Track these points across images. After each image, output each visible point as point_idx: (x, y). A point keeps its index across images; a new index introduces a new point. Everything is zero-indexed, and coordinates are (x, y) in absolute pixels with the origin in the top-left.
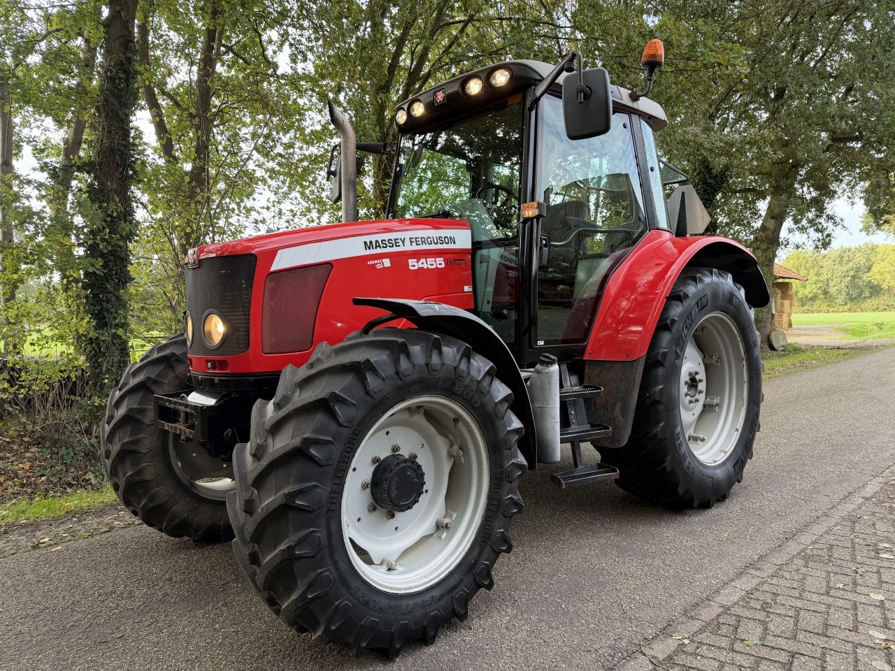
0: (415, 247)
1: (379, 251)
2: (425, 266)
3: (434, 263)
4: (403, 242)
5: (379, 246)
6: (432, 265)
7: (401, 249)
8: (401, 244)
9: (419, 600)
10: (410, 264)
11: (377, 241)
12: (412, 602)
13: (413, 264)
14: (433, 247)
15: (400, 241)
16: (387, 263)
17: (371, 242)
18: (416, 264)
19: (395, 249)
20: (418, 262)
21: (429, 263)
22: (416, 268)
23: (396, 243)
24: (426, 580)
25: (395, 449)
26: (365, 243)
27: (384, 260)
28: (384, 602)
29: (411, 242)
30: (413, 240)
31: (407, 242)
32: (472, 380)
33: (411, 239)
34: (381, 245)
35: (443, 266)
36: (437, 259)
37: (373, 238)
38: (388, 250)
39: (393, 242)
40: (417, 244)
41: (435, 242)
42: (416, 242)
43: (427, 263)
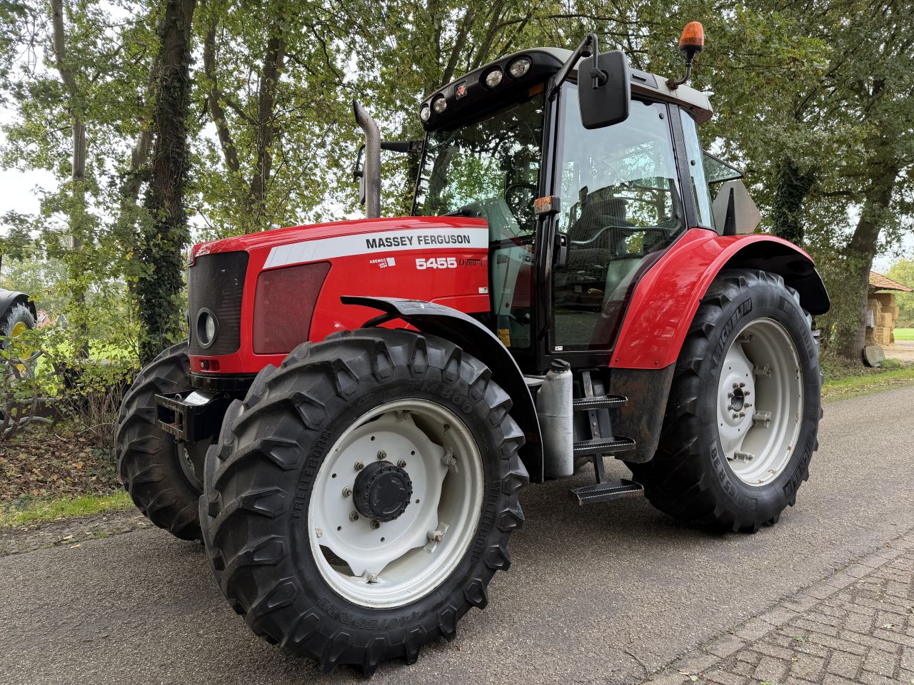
0: (423, 246)
1: (382, 249)
2: (435, 266)
3: (445, 263)
4: (410, 241)
5: (383, 245)
6: (443, 265)
7: (408, 247)
8: (408, 242)
9: (398, 616)
10: (418, 263)
11: (380, 239)
12: (389, 617)
13: (421, 264)
14: (444, 246)
15: (406, 239)
16: (391, 262)
17: (374, 240)
18: (424, 263)
19: (401, 248)
20: (426, 262)
21: (439, 263)
22: (424, 268)
23: (402, 241)
24: (409, 595)
25: (381, 455)
26: (368, 241)
27: (388, 259)
28: (357, 616)
29: (419, 241)
30: (422, 238)
31: (415, 240)
32: (462, 384)
33: (419, 237)
34: (386, 243)
35: (455, 266)
36: (448, 259)
37: (377, 236)
38: (394, 248)
39: (399, 240)
40: (426, 243)
41: (447, 241)
42: (425, 240)
43: (436, 263)
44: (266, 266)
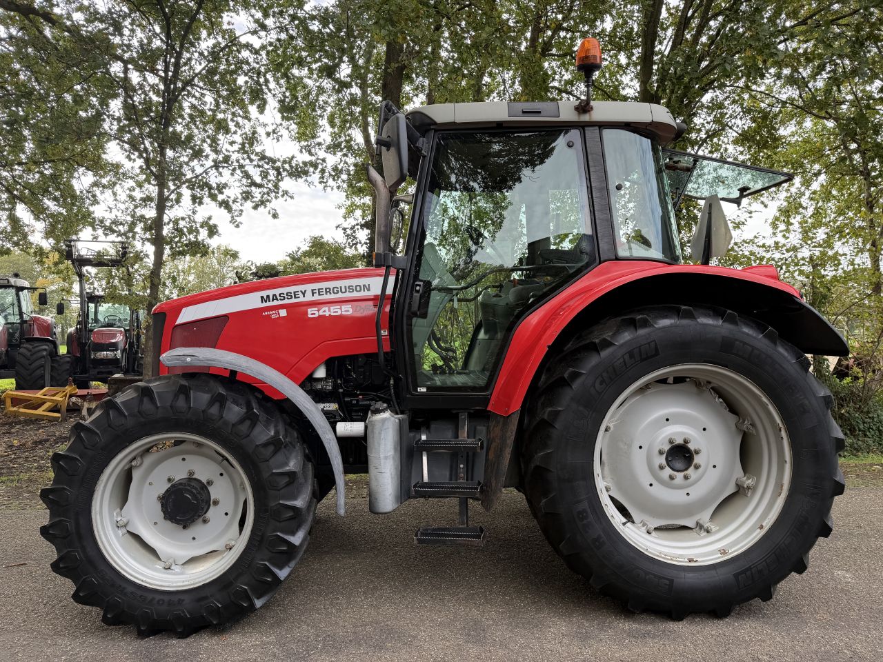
0: (317, 297)
1: (275, 303)
2: (327, 314)
3: (339, 310)
4: (304, 294)
5: (277, 299)
6: (336, 312)
7: (301, 299)
8: (301, 295)
10: (310, 313)
11: (274, 295)
13: (312, 312)
14: (340, 296)
15: (300, 293)
16: (283, 313)
17: (268, 296)
18: (316, 312)
19: (294, 300)
20: (318, 311)
21: (332, 310)
22: (316, 315)
23: (295, 295)
25: (191, 473)
26: (262, 297)
27: (280, 311)
29: (313, 293)
30: (316, 291)
31: (309, 294)
33: (312, 290)
34: (279, 298)
35: (351, 312)
36: (343, 307)
37: (271, 293)
38: (286, 301)
39: (293, 294)
40: (319, 294)
41: (343, 290)
42: (319, 292)
43: (329, 311)
44: (178, 322)
